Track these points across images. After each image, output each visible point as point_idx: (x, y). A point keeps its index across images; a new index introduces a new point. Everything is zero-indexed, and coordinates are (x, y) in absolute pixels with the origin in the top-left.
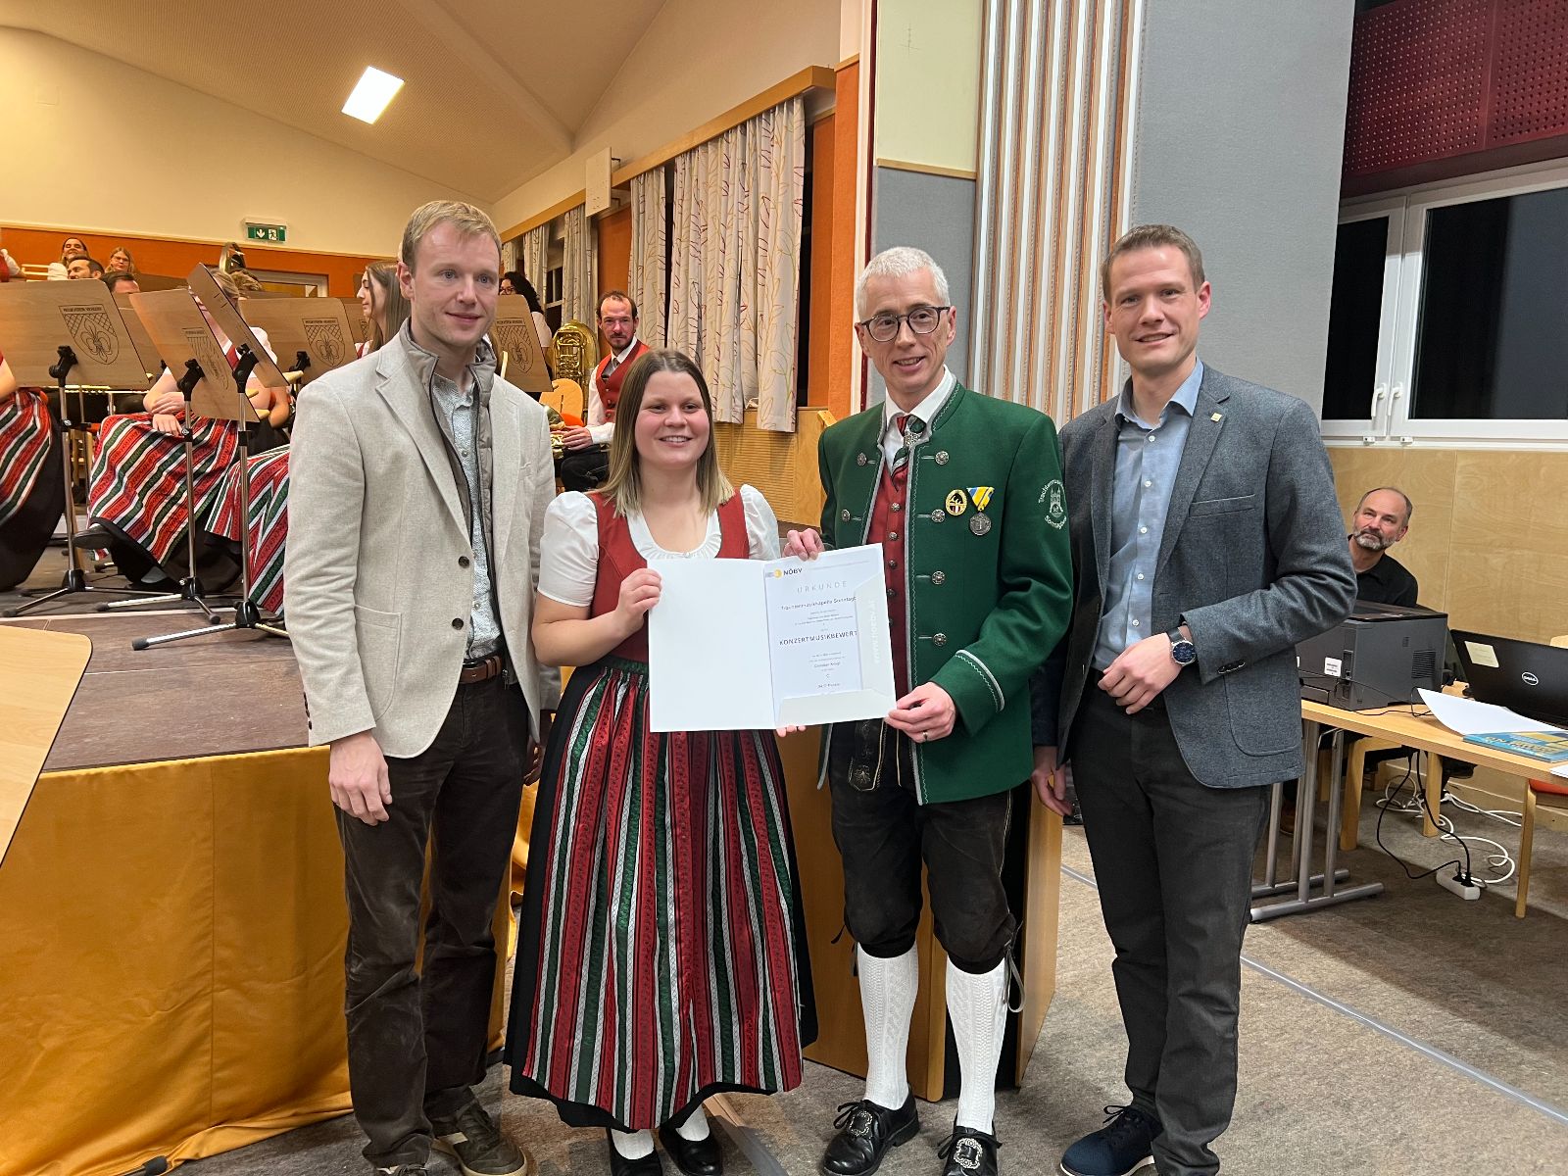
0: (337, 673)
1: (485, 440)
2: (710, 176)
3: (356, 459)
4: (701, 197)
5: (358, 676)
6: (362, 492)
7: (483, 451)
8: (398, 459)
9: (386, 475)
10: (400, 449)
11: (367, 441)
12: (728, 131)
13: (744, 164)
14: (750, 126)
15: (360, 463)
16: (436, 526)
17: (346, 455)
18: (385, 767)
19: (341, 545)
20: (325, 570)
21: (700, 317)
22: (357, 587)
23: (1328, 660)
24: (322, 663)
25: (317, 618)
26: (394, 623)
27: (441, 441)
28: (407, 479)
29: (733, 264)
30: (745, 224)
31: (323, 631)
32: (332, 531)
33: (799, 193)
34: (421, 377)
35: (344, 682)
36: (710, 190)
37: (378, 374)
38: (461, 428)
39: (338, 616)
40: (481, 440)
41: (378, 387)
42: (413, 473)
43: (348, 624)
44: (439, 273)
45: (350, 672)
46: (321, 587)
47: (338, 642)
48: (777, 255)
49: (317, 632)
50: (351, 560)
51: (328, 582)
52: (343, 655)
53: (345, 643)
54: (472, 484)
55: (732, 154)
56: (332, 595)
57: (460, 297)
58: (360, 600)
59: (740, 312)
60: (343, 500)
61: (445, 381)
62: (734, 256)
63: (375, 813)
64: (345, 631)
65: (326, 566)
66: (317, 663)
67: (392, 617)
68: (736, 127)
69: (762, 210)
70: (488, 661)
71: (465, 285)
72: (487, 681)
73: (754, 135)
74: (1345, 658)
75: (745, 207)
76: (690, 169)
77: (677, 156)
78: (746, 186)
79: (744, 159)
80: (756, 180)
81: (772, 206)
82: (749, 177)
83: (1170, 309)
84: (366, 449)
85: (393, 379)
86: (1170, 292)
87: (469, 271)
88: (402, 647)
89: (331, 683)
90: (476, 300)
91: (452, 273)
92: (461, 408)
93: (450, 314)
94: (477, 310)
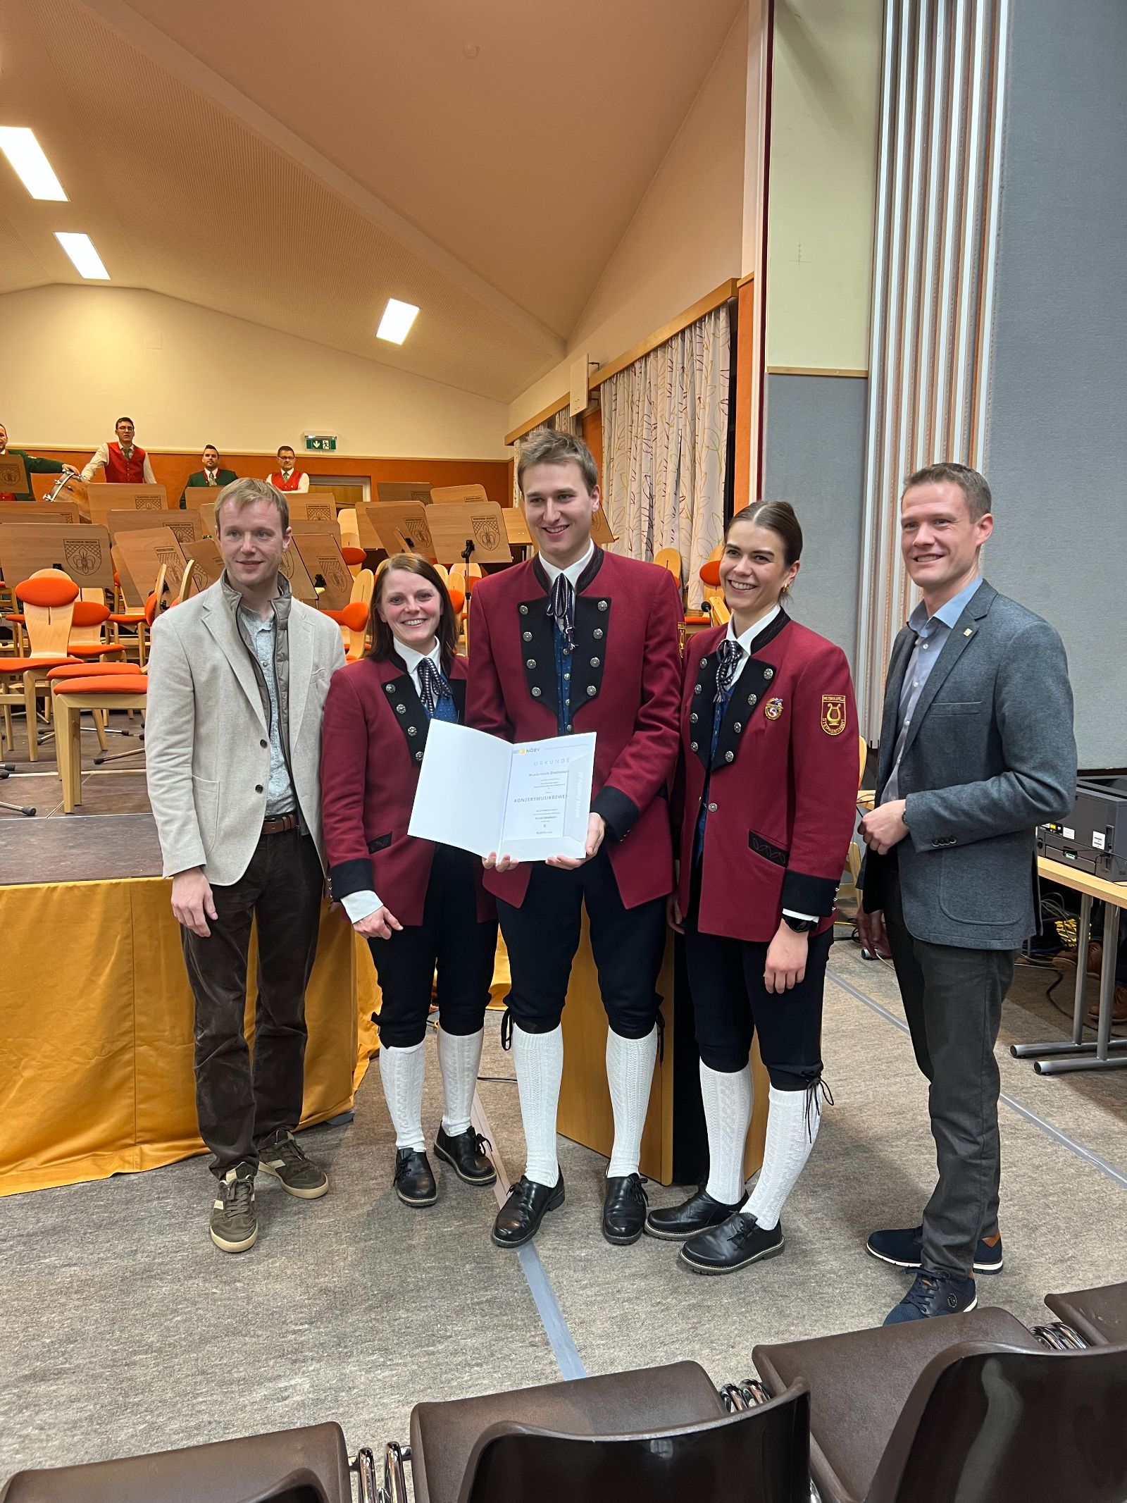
0: (174, 827)
2: (659, 379)
3: (186, 671)
4: (653, 399)
6: (192, 694)
7: (281, 663)
8: (215, 670)
9: (207, 681)
10: (215, 663)
11: (192, 657)
12: (671, 338)
13: (683, 367)
14: (687, 333)
15: (189, 674)
16: (243, 718)
17: (178, 668)
18: (210, 893)
19: (176, 733)
20: (167, 751)
21: (651, 506)
22: (193, 763)
23: (1096, 834)
25: (162, 786)
26: (215, 788)
27: (247, 655)
28: (221, 685)
30: (683, 422)
31: (167, 796)
33: (726, 394)
34: (231, 608)
35: (181, 831)
36: (659, 392)
37: (204, 608)
38: (263, 646)
39: (178, 784)
40: (281, 656)
41: (202, 618)
42: (225, 681)
43: (184, 791)
44: (229, 533)
45: (184, 825)
46: (164, 764)
47: (177, 803)
48: (704, 451)
49: (162, 796)
50: (186, 744)
51: (169, 760)
52: (179, 813)
53: (181, 803)
54: (271, 689)
55: (674, 361)
56: (171, 769)
58: (197, 771)
59: (679, 502)
60: (177, 700)
61: (250, 610)
62: (675, 451)
63: (201, 926)
64: (183, 795)
65: (169, 747)
67: (214, 785)
68: (676, 335)
69: (698, 410)
70: (284, 818)
71: (244, 540)
72: (284, 833)
73: (691, 341)
74: (1107, 832)
75: (684, 407)
76: (646, 372)
77: (636, 361)
78: (684, 388)
79: (683, 363)
80: (693, 382)
81: (702, 406)
82: (687, 379)
83: (940, 535)
84: (193, 663)
85: (214, 611)
86: (943, 521)
87: (247, 530)
88: (220, 805)
89: (172, 833)
90: (254, 550)
91: (236, 532)
92: (263, 631)
93: (239, 562)
94: (257, 558)
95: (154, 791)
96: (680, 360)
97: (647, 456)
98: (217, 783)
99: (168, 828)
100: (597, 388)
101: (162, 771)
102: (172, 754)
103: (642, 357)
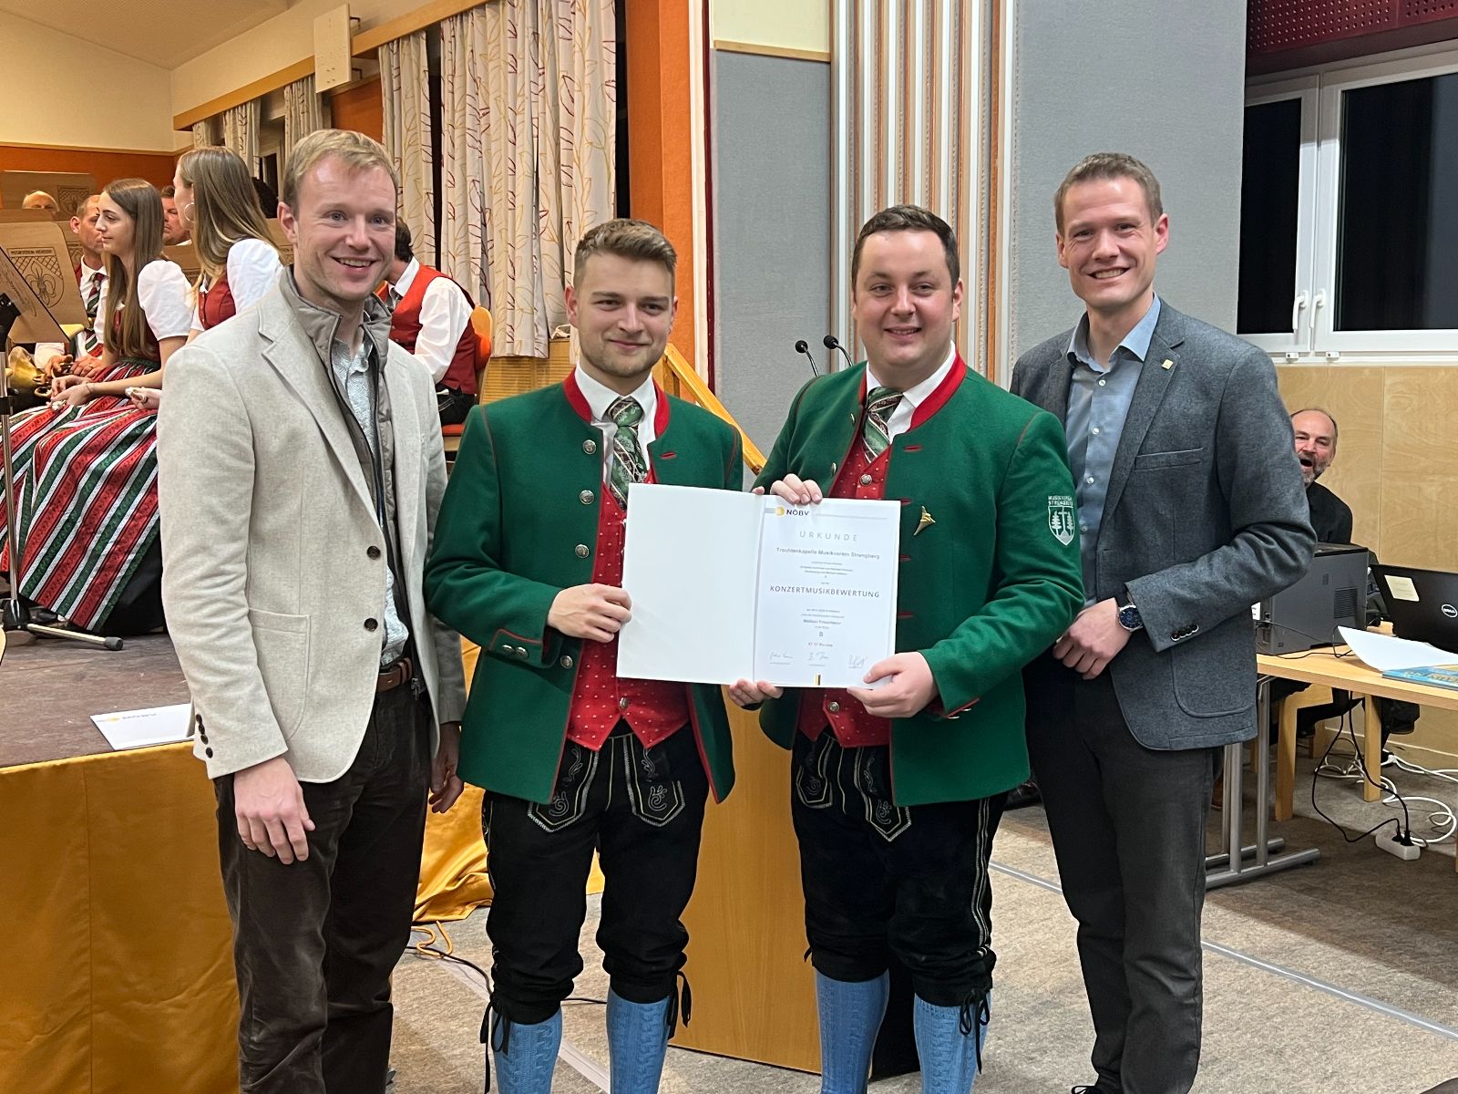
1: (384, 412)
2: (490, 47)
3: (246, 437)
4: (480, 73)
7: (382, 427)
8: (294, 437)
9: (283, 453)
10: (297, 425)
11: (258, 416)
13: (536, 34)
16: (343, 513)
17: (237, 433)
18: (299, 793)
21: (484, 225)
25: (216, 626)
26: (303, 627)
28: (307, 459)
29: (527, 157)
30: (542, 108)
31: (225, 642)
33: (611, 73)
36: (491, 65)
37: (263, 336)
39: (237, 623)
40: (381, 414)
41: (265, 352)
42: (313, 453)
43: (247, 632)
44: (325, 215)
48: (586, 150)
52: (246, 669)
53: (247, 654)
55: (518, 23)
57: (350, 241)
58: (254, 602)
59: (538, 218)
62: (527, 148)
66: (220, 680)
67: (299, 620)
69: (563, 93)
71: (355, 227)
72: (400, 686)
75: (541, 87)
76: (463, 36)
77: (444, 20)
78: (540, 62)
80: (553, 55)
81: (576, 88)
82: (544, 50)
83: (1125, 243)
84: (258, 425)
85: (282, 343)
86: (1125, 226)
87: (360, 212)
88: (312, 654)
89: (240, 702)
90: (370, 244)
91: (339, 214)
92: (357, 373)
93: (337, 260)
94: (371, 255)
95: (198, 634)
96: (529, 22)
97: (473, 153)
98: (305, 618)
99: (231, 694)
100: (372, 54)
101: (217, 601)
102: (229, 573)
103: (456, 16)
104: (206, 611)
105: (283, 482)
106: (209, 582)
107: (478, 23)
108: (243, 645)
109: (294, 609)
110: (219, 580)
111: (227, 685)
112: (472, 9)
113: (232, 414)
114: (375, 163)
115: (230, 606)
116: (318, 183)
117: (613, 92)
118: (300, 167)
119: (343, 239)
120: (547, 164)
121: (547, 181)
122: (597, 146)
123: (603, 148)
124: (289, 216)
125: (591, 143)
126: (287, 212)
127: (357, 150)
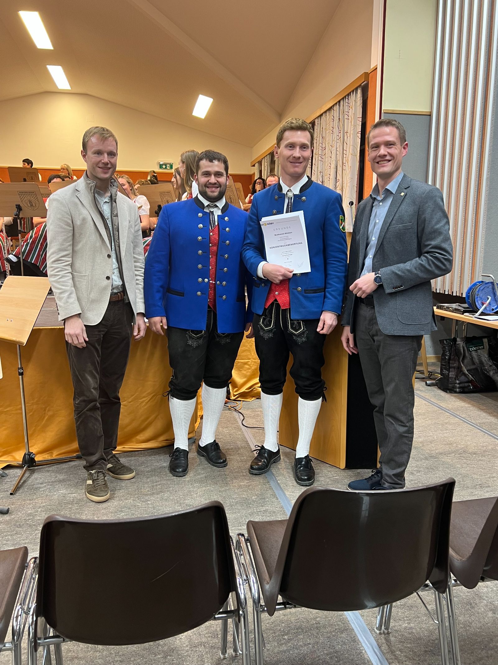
1: (115, 214)
2: (327, 126)
3: (70, 219)
4: (324, 135)
5: (74, 295)
6: (73, 231)
7: (114, 218)
8: (84, 219)
9: (80, 225)
12: (333, 106)
14: (342, 102)
15: (71, 221)
16: (99, 243)
17: (66, 218)
18: (84, 328)
19: (66, 250)
20: (61, 258)
22: (72, 265)
24: (61, 291)
26: (86, 277)
27: (99, 213)
28: (88, 227)
30: (339, 144)
32: (63, 245)
34: (91, 190)
35: (69, 297)
36: (327, 132)
37: (76, 190)
38: (106, 209)
41: (76, 194)
42: (90, 224)
43: (69, 278)
44: (95, 153)
46: (60, 265)
50: (69, 256)
51: (62, 263)
52: (68, 288)
54: (111, 229)
55: (335, 115)
56: (63, 267)
57: (103, 161)
59: (337, 182)
61: (100, 192)
63: (81, 343)
67: (85, 276)
68: (336, 104)
69: (346, 138)
71: (104, 157)
72: (118, 301)
73: (343, 106)
78: (340, 129)
79: (339, 117)
80: (343, 125)
81: (349, 135)
82: (341, 124)
83: (390, 151)
84: (73, 216)
85: (82, 192)
86: (391, 144)
87: (105, 152)
88: (89, 286)
89: (65, 298)
90: (109, 162)
91: (99, 153)
92: (106, 202)
93: (100, 168)
94: (109, 166)
95: (54, 278)
96: (338, 115)
97: (321, 163)
98: (86, 275)
99: (62, 296)
104: (56, 271)
105: (81, 234)
106: (56, 262)
107: (325, 118)
108: (66, 281)
109: (84, 272)
110: (59, 262)
111: (61, 293)
112: (323, 113)
113: (65, 212)
114: (109, 136)
115: (63, 269)
116: (93, 143)
117: (359, 135)
118: (87, 138)
119: (101, 161)
120: (340, 163)
121: (340, 169)
122: (354, 155)
123: (356, 156)
124: (84, 154)
125: (352, 154)
126: (84, 153)
127: (104, 132)
